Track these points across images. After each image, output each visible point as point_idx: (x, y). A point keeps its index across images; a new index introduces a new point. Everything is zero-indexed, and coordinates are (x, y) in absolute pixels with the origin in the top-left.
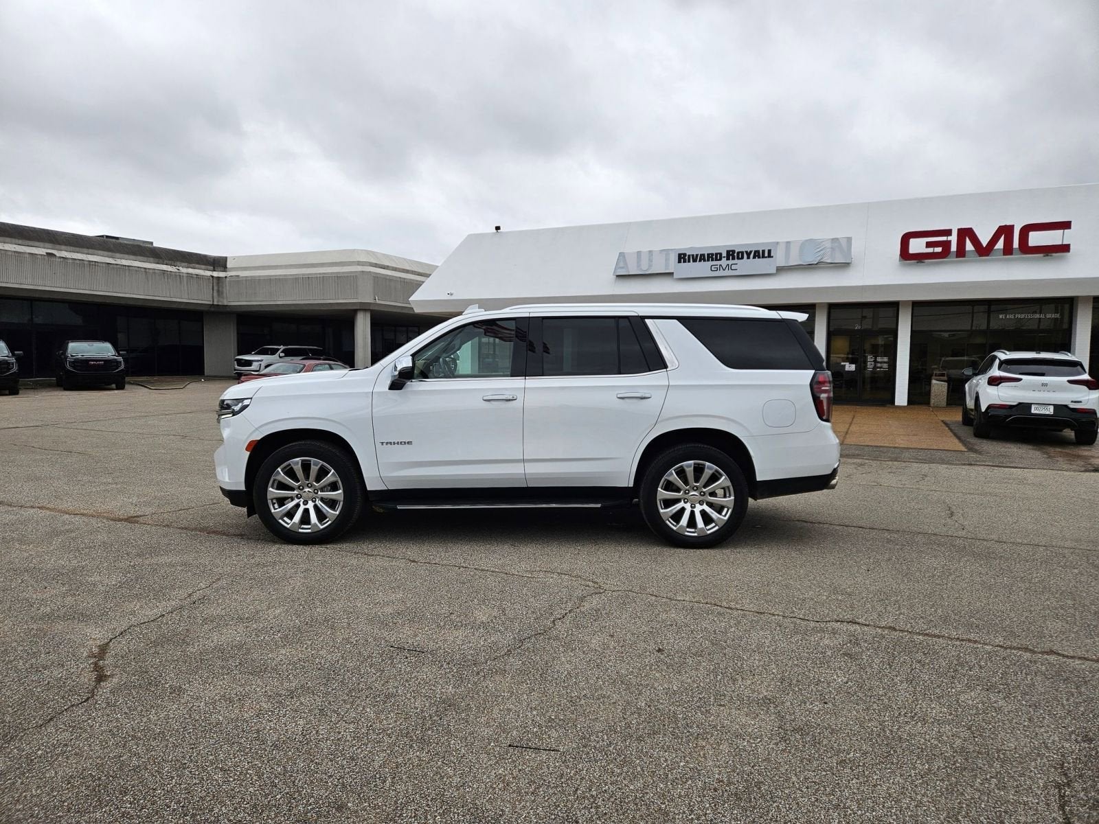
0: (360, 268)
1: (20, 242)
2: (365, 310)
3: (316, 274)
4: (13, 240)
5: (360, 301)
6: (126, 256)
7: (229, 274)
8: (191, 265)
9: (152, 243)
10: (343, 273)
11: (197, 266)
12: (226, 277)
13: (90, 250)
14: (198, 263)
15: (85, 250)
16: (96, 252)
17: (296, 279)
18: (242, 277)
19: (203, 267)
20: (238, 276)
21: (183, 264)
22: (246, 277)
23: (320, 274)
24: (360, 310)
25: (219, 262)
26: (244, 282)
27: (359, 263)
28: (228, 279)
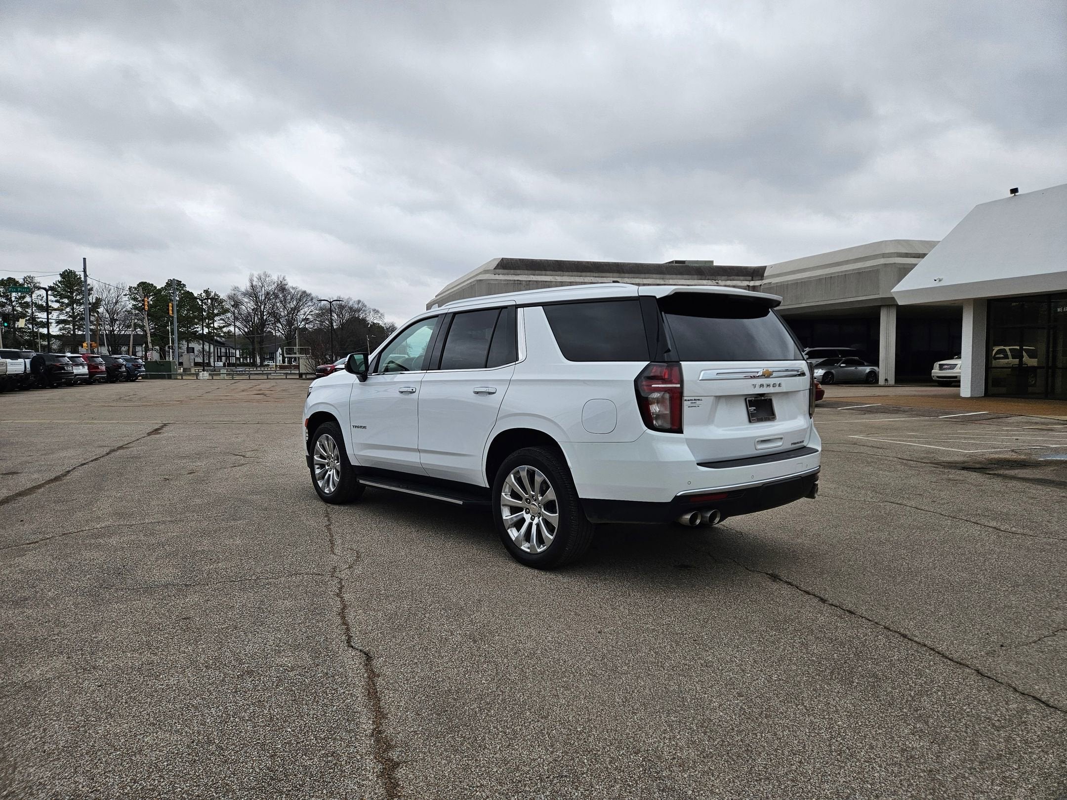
0: (882, 261)
1: (597, 275)
2: (888, 306)
3: (838, 272)
4: (592, 274)
5: (881, 297)
6: (674, 276)
7: (765, 281)
8: (732, 278)
9: (712, 262)
10: (865, 268)
11: (736, 278)
12: (761, 285)
13: (647, 275)
14: (738, 275)
15: (643, 276)
16: (651, 275)
17: (819, 280)
18: (774, 283)
19: (742, 278)
20: (770, 283)
21: (723, 278)
22: (777, 283)
23: (842, 272)
24: (884, 306)
25: (758, 271)
26: (775, 287)
27: (884, 256)
28: (762, 287)
